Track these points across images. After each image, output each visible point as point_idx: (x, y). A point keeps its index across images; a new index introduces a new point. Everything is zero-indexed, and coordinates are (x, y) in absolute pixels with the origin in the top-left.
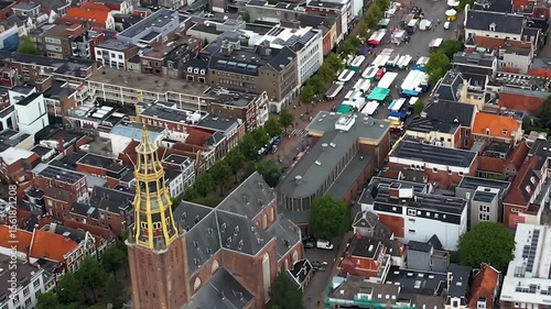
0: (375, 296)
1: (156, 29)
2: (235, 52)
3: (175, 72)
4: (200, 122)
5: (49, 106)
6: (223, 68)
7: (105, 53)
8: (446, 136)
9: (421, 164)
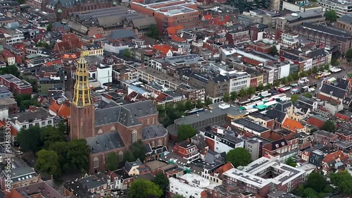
0: (177, 162)
1: (185, 60)
2: (205, 73)
3: (178, 77)
4: (167, 92)
5: (113, 73)
6: (197, 78)
7: (155, 63)
8: (264, 121)
9: (242, 127)
